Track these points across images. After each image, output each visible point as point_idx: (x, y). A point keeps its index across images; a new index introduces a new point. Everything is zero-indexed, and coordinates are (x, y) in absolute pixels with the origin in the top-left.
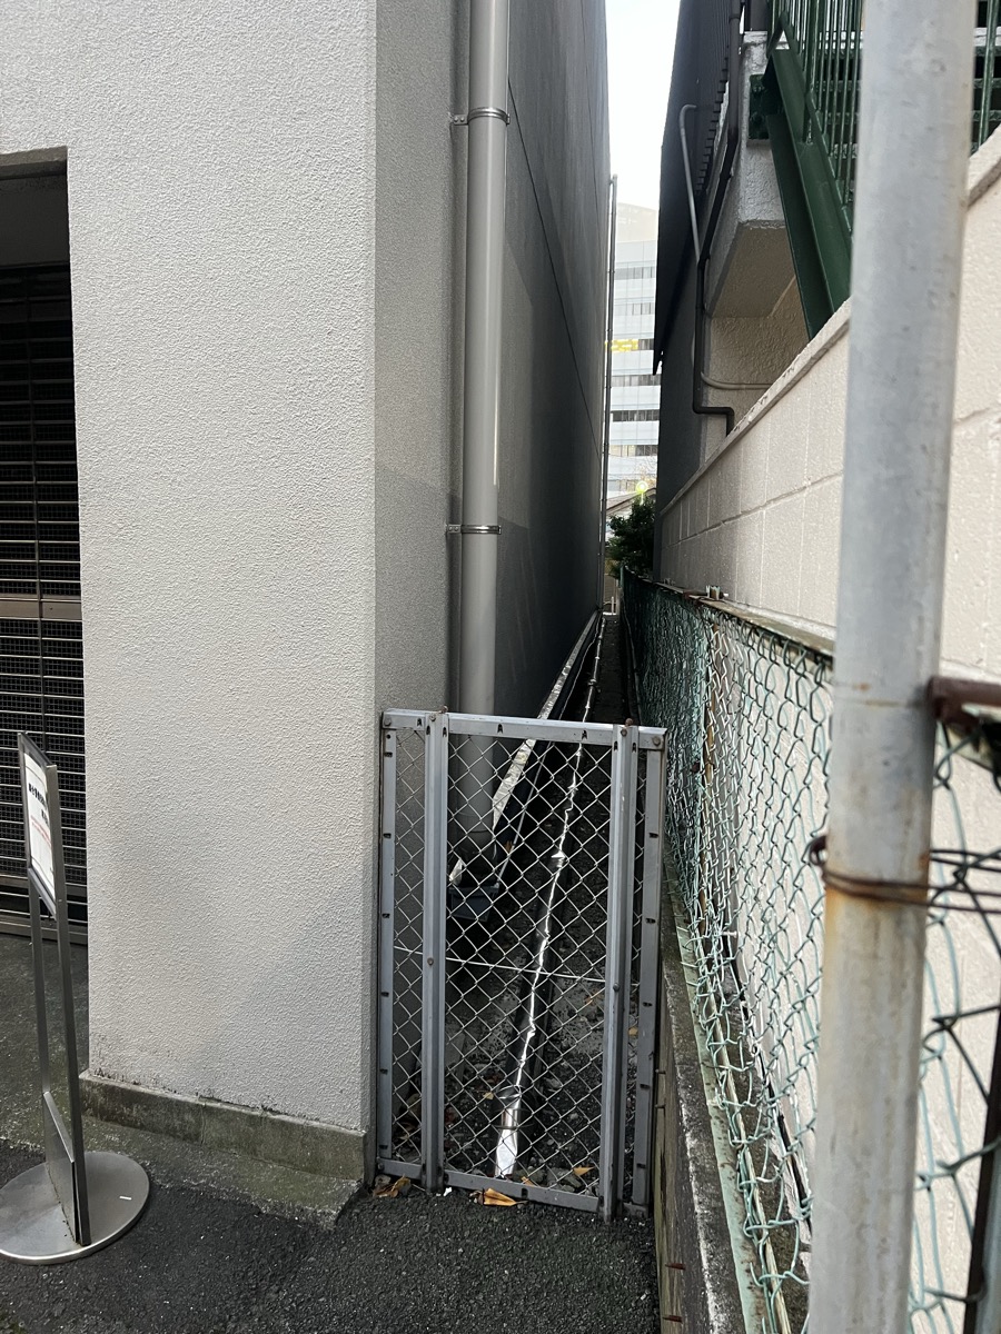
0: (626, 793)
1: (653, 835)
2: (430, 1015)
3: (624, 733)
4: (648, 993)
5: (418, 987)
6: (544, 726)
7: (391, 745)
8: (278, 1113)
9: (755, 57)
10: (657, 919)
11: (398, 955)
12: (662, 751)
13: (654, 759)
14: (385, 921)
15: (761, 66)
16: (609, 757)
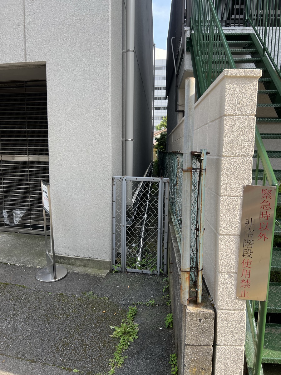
0: (162, 191)
1: (167, 199)
2: (123, 236)
3: (161, 179)
4: (166, 230)
5: (121, 232)
6: (145, 178)
7: (115, 183)
8: (92, 258)
9: (187, 33)
10: (168, 215)
11: (116, 225)
12: (168, 182)
13: (167, 184)
14: (114, 218)
15: (189, 35)
16: (158, 184)
